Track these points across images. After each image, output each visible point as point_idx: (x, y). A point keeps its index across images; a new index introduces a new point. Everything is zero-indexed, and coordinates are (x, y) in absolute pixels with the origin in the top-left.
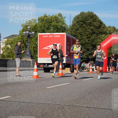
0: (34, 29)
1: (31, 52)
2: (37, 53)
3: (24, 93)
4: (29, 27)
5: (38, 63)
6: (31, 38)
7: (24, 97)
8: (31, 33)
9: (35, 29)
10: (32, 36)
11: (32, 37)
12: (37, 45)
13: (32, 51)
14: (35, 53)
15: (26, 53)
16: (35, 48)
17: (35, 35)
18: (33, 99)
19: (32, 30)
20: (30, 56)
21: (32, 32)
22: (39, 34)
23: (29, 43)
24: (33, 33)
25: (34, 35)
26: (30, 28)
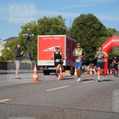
0: (33, 31)
1: (30, 55)
3: (24, 96)
4: (28, 29)
5: (38, 66)
6: (31, 40)
7: (24, 99)
8: (30, 35)
12: (36, 47)
14: (35, 56)
16: (35, 50)
17: (35, 37)
18: (33, 102)
20: (30, 58)
22: (39, 36)
23: (29, 45)
24: (33, 35)
26: (30, 31)
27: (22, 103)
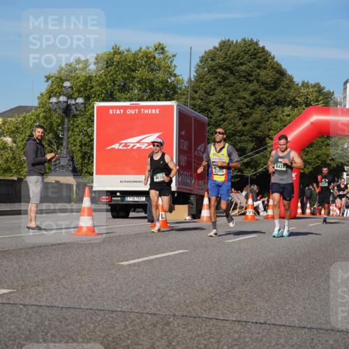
0: (82, 89)
1: (72, 159)
2: (93, 162)
3: (52, 280)
4: (67, 84)
5: (95, 192)
6: (75, 116)
7: (52, 290)
8: (73, 102)
9: (85, 90)
10: (77, 110)
11: (78, 112)
12: (90, 136)
13: (78, 156)
14: (86, 161)
15: (58, 162)
16: (85, 145)
17: (85, 108)
18: (80, 297)
19: (76, 94)
20: (71, 169)
21: (76, 99)
22: (98, 104)
23: (68, 131)
24: (80, 100)
25: (82, 106)
26: (71, 88)
27: (47, 299)
